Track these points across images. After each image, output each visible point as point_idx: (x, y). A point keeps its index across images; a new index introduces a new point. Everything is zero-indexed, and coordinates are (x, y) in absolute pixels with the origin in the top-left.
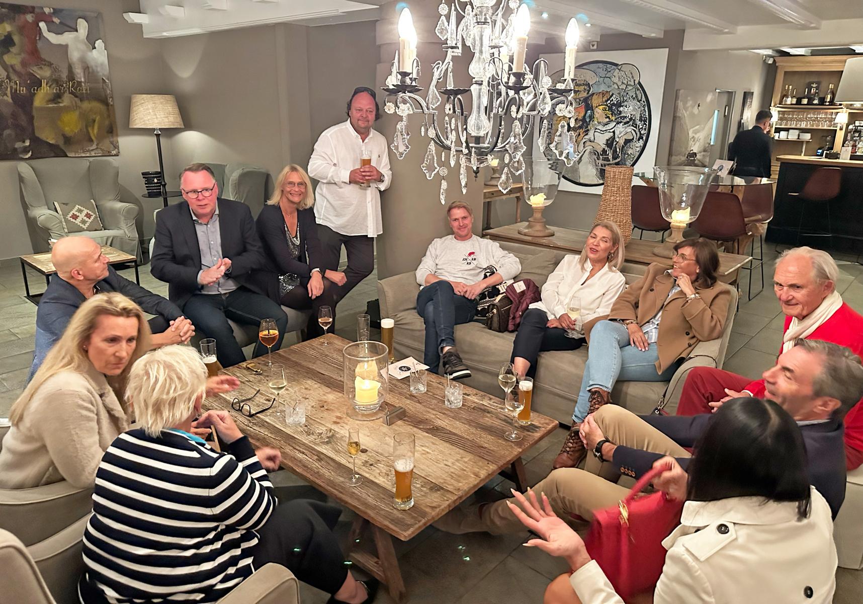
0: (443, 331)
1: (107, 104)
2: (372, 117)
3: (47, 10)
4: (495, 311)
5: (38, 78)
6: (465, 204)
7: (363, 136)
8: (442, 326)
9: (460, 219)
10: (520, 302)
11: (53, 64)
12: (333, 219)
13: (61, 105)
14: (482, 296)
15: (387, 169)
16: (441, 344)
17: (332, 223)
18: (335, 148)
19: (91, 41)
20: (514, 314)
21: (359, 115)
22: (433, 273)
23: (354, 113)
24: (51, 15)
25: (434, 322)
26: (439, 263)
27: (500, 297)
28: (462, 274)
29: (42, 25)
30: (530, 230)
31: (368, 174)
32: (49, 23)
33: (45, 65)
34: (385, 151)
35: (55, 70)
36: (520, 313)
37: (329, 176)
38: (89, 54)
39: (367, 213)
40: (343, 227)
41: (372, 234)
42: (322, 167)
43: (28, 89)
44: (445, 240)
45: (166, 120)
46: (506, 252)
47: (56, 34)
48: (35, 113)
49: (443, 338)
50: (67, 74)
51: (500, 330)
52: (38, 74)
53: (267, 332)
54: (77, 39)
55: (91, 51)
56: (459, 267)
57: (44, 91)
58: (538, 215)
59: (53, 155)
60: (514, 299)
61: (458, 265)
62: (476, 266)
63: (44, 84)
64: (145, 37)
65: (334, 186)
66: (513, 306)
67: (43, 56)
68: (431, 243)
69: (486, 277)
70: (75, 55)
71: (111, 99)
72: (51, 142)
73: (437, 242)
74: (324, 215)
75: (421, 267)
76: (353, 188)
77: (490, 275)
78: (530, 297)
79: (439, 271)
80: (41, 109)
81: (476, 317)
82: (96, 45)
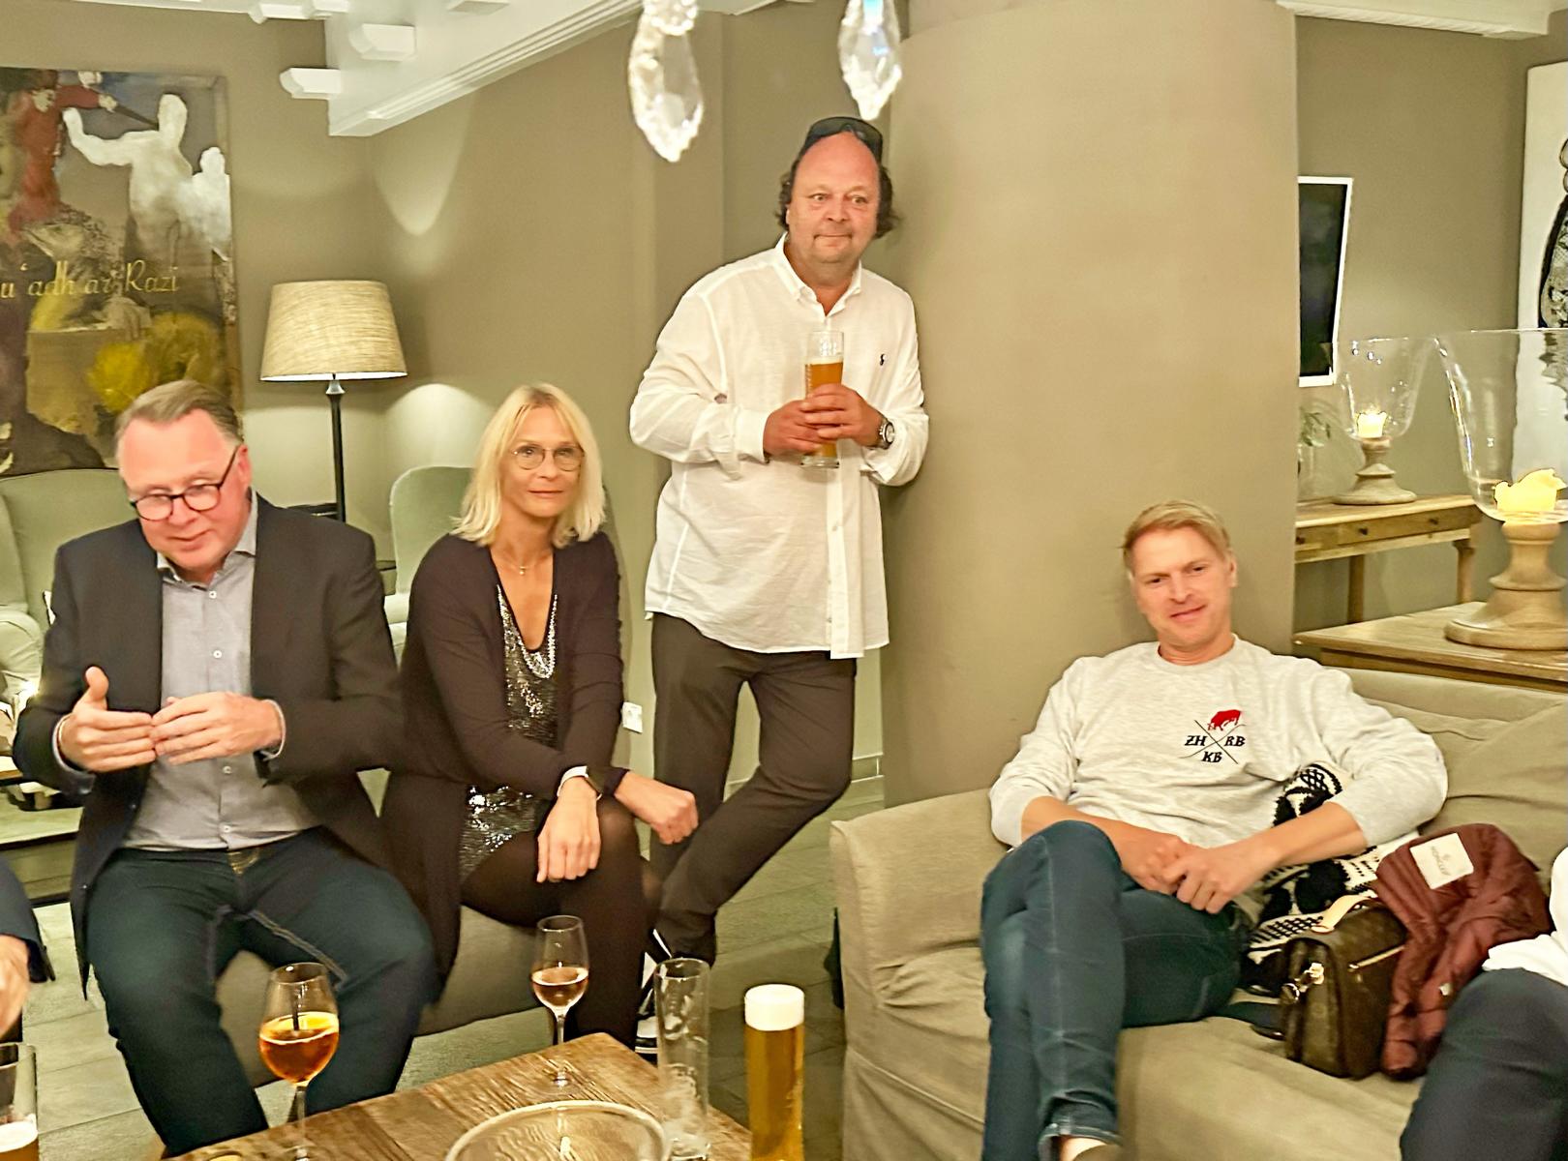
0: (1062, 1059)
1: (218, 319)
2: (863, 219)
3: (86, 79)
4: (1317, 971)
5: (49, 258)
6: (1195, 512)
7: (829, 293)
8: (1059, 1034)
9: (1176, 576)
10: (1443, 933)
11: (89, 218)
12: (705, 591)
13: (101, 327)
14: (1275, 901)
15: (909, 408)
16: (1048, 1122)
17: (702, 606)
18: (726, 342)
19: (191, 154)
20: (1415, 989)
21: (819, 215)
22: (1060, 797)
23: (805, 213)
24: (94, 91)
25: (1026, 1013)
26: (1086, 757)
27: (1341, 907)
28: (1179, 800)
29: (72, 117)
30: (1498, 623)
31: (828, 417)
32: (89, 108)
33: (69, 221)
34: (902, 344)
35: (95, 233)
36: (1446, 990)
37: (696, 436)
38: (184, 186)
39: (825, 571)
40: (738, 623)
41: (845, 646)
42: (675, 407)
43: (21, 290)
44: (1119, 662)
45: (353, 351)
46: (1381, 711)
47: (102, 138)
48: (30, 351)
49: (1061, 1094)
50: (121, 244)
51: (1344, 1068)
52: (50, 247)
53: (289, 1024)
54: (155, 150)
55: (188, 179)
56: (1170, 772)
57: (60, 288)
58: (1529, 563)
59: (67, 462)
60: (1416, 917)
61: (1167, 764)
62: (1246, 770)
63: (61, 273)
64: (331, 134)
65: (713, 472)
66: (1411, 951)
67: (64, 200)
68: (1060, 678)
69: (1285, 813)
70: (145, 193)
71: (232, 307)
72: (65, 429)
73: (1086, 671)
74: (677, 582)
75: (1010, 769)
76: (779, 473)
77: (1306, 808)
78: (1493, 910)
79: (1082, 787)
80: (44, 340)
81: (1242, 997)
82: (203, 163)
